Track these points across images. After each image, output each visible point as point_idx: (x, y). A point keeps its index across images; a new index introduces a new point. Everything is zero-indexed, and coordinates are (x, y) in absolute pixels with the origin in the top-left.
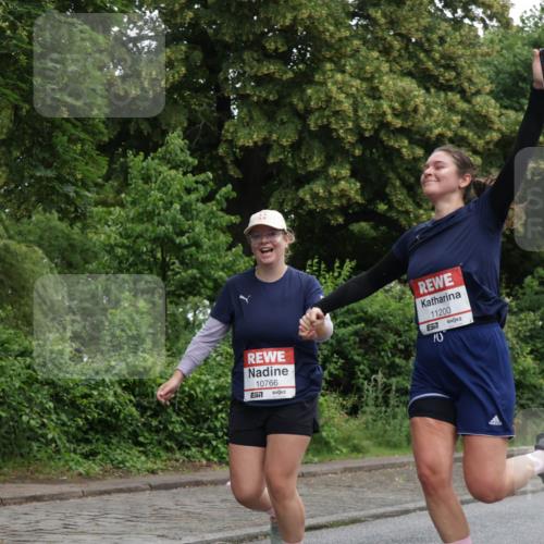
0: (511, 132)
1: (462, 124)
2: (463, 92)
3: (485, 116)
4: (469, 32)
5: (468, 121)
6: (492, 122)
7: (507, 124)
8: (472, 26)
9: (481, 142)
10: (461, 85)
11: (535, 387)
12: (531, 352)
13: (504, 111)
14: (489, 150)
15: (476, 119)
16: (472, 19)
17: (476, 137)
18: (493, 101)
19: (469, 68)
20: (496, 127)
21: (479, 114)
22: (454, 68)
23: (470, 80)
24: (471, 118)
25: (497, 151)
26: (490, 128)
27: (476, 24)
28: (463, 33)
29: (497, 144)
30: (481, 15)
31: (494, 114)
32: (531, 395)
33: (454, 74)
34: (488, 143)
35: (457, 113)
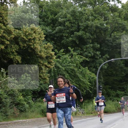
0: (17, 36)
1: (4, 32)
2: (4, 24)
3: (10, 31)
4: (6, 7)
5: (5, 32)
6: (12, 32)
7: (16, 33)
8: (6, 5)
9: (9, 38)
10: (3, 21)
11: (23, 104)
12: (22, 95)
13: (15, 30)
14: (11, 40)
15: (8, 31)
16: (7, 3)
17: (8, 36)
18: (12, 27)
19: (6, 17)
20: (13, 34)
21: (8, 30)
22: (2, 17)
23: (6, 20)
24: (6, 31)
25: (13, 40)
26: (12, 34)
27: (8, 4)
28: (4, 7)
29: (14, 38)
30: (9, 2)
31: (13, 30)
32: (22, 106)
33: (1, 18)
34: (11, 38)
35: (2, 29)
